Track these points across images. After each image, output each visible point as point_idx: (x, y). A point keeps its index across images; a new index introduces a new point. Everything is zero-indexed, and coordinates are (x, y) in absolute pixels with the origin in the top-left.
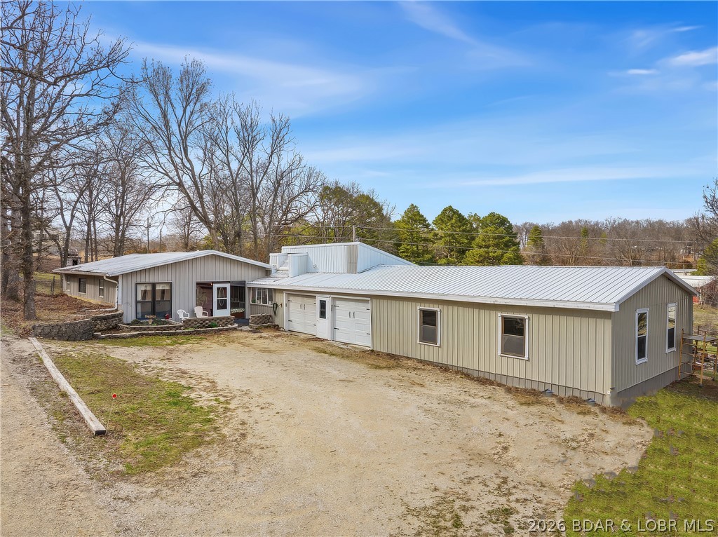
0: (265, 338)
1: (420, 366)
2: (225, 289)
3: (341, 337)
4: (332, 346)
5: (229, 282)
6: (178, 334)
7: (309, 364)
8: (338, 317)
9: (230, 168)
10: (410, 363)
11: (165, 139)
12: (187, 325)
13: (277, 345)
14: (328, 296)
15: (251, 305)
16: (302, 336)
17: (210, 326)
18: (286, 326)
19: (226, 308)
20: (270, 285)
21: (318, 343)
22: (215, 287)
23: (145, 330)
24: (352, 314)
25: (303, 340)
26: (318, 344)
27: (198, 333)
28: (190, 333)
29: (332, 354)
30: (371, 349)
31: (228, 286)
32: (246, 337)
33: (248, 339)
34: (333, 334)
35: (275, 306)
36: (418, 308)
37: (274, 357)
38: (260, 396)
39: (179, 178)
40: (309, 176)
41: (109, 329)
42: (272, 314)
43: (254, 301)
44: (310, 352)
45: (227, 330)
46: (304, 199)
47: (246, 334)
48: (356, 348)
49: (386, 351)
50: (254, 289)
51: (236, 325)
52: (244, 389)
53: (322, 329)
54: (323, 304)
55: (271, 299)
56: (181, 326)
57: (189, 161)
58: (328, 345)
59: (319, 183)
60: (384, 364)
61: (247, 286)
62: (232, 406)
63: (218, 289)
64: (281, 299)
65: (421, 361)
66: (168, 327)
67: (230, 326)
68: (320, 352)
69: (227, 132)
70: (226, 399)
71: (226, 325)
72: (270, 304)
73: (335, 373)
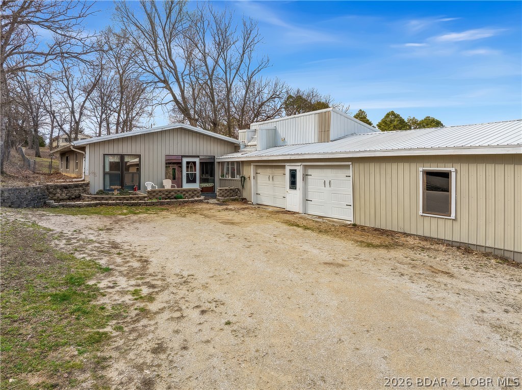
0: (231, 210)
1: (427, 245)
2: (194, 163)
3: (314, 210)
4: (305, 219)
5: (198, 156)
6: (140, 204)
7: (279, 240)
8: (310, 187)
9: (206, 65)
10: (411, 241)
11: (152, 42)
12: (151, 197)
13: (242, 217)
14: (299, 164)
15: (220, 179)
16: (270, 209)
17: (175, 198)
18: (253, 199)
19: (195, 182)
20: (238, 158)
21: (288, 215)
22: (185, 160)
23: (106, 200)
24: (327, 183)
25: (272, 213)
26: (288, 217)
27: (162, 204)
28: (153, 204)
29: (306, 228)
30: (352, 222)
31: (197, 160)
32: (210, 209)
33: (212, 211)
34: (305, 207)
35: (243, 179)
36: (421, 169)
37: (236, 230)
38: (205, 287)
39: (164, 76)
40: (276, 85)
41: (70, 199)
42: (240, 187)
43: (223, 176)
44: (279, 224)
45: (192, 202)
46: (271, 104)
47: (211, 206)
48: (333, 221)
49: (372, 226)
50: (222, 163)
51: (202, 198)
52: (185, 274)
53: (293, 201)
54: (293, 175)
55: (239, 173)
56: (145, 197)
57: (172, 61)
58: (300, 218)
59: (284, 91)
60: (376, 242)
61: (217, 161)
62: (153, 307)
63: (188, 163)
64: (249, 172)
65: (425, 239)
66: (131, 198)
67: (196, 198)
68: (292, 225)
69: (204, 33)
70: (151, 290)
71: (192, 197)
72: (238, 178)
73: (315, 251)
